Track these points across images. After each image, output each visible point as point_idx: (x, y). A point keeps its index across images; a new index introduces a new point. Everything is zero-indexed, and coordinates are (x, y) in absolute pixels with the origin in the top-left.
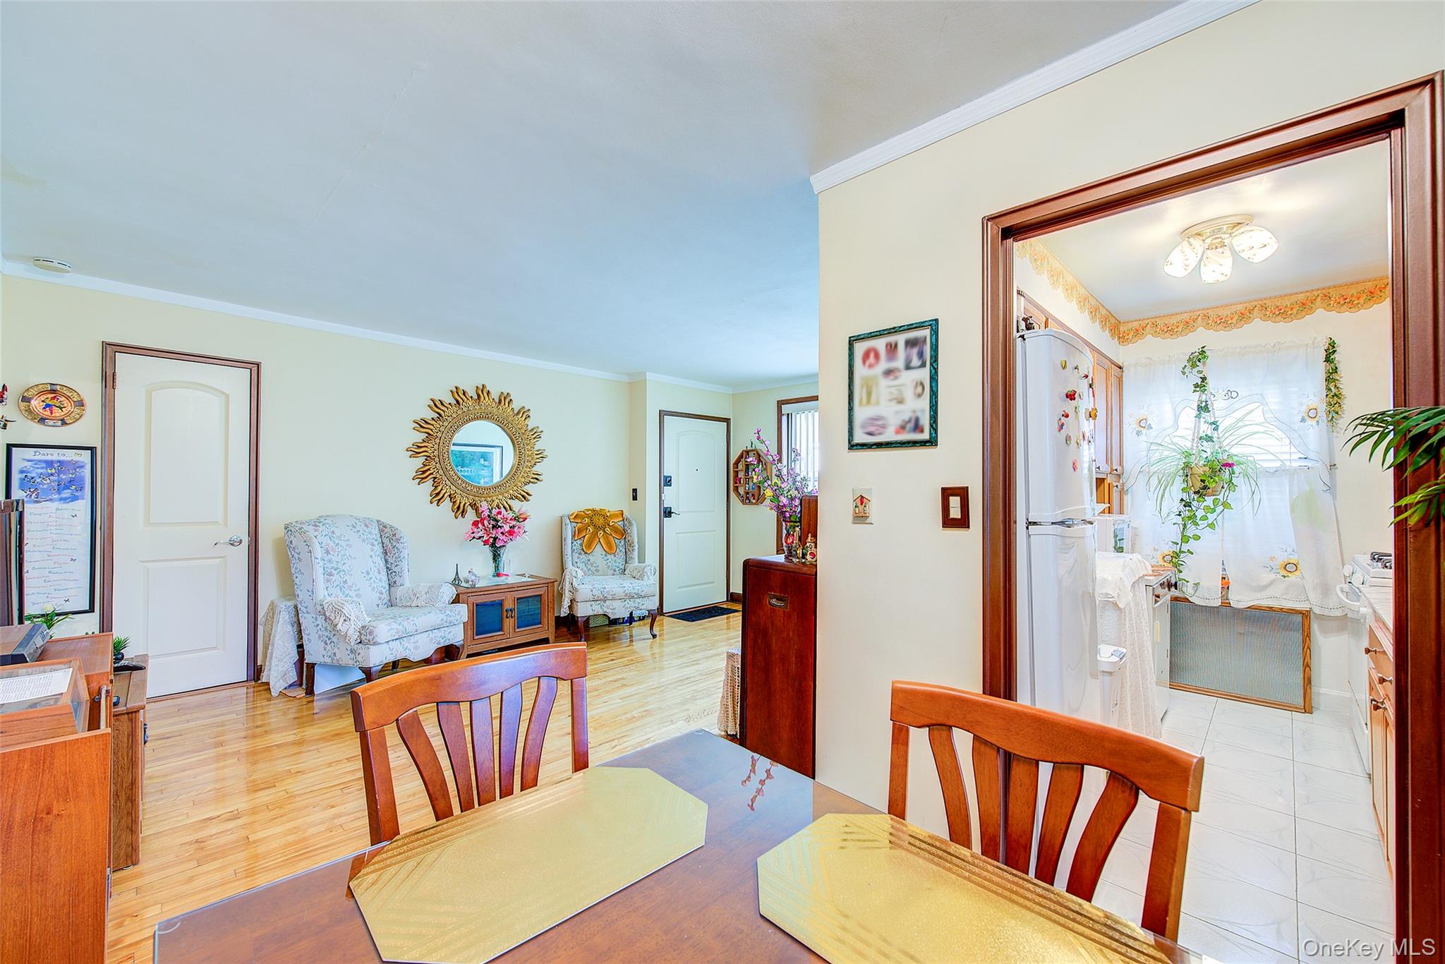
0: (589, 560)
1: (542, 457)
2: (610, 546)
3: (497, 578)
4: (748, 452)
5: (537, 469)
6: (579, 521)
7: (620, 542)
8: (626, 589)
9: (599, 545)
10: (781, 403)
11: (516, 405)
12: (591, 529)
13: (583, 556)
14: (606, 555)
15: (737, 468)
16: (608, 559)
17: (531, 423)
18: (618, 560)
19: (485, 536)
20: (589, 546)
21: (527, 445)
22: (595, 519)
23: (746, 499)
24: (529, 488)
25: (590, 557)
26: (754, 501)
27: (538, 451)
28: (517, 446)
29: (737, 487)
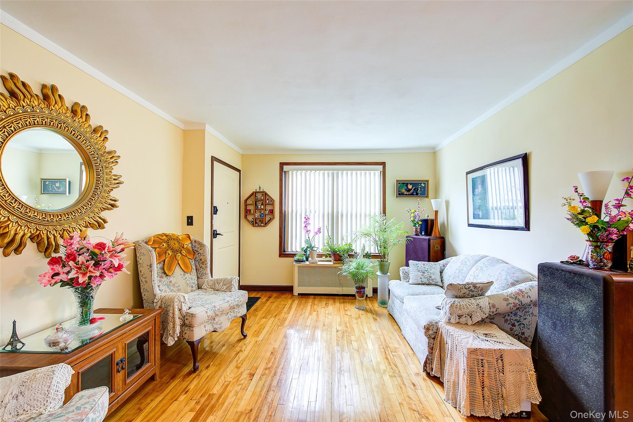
0: (171, 282)
1: (118, 183)
2: (187, 266)
3: (89, 326)
4: (256, 192)
5: (113, 194)
6: (157, 246)
7: (192, 261)
8: (230, 302)
9: (178, 267)
10: (282, 165)
11: (94, 122)
12: (170, 252)
13: (165, 279)
14: (184, 275)
15: (246, 203)
16: (186, 278)
17: (109, 146)
18: (192, 278)
19: (80, 276)
20: (170, 268)
21: (106, 167)
22: (172, 243)
23: (255, 223)
24: (105, 214)
25: (172, 279)
26: (262, 225)
27: (115, 175)
28: (95, 168)
29: (246, 215)
